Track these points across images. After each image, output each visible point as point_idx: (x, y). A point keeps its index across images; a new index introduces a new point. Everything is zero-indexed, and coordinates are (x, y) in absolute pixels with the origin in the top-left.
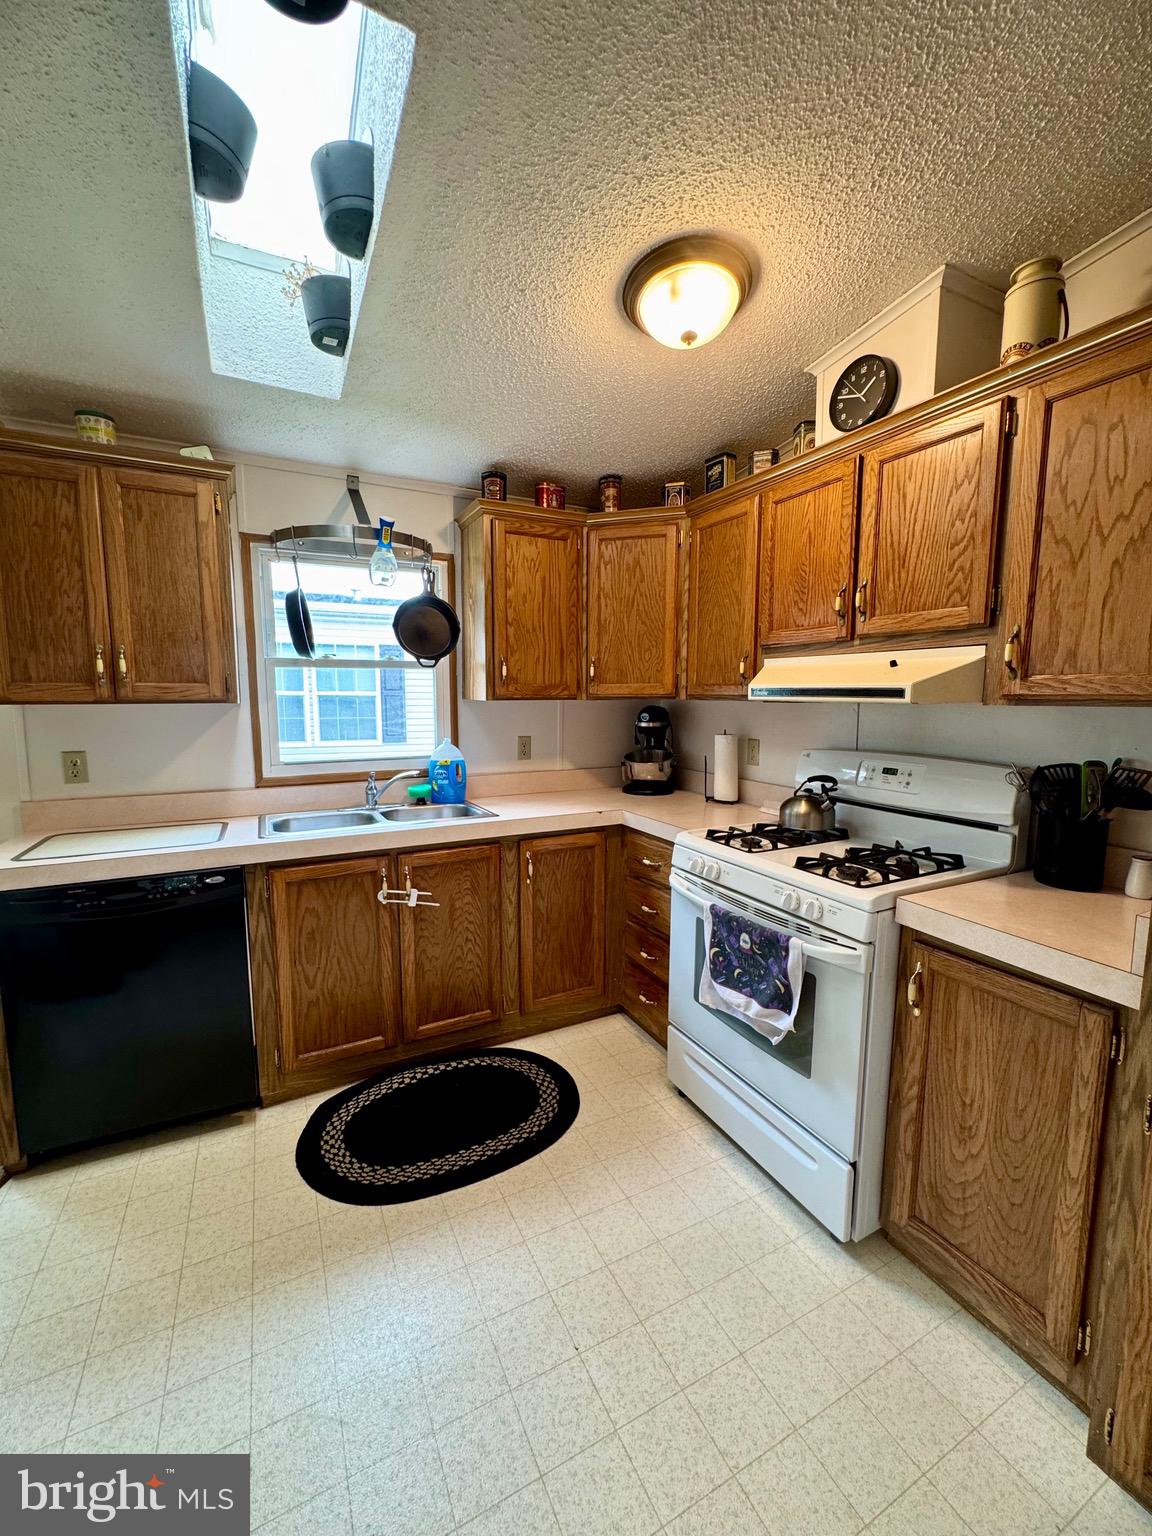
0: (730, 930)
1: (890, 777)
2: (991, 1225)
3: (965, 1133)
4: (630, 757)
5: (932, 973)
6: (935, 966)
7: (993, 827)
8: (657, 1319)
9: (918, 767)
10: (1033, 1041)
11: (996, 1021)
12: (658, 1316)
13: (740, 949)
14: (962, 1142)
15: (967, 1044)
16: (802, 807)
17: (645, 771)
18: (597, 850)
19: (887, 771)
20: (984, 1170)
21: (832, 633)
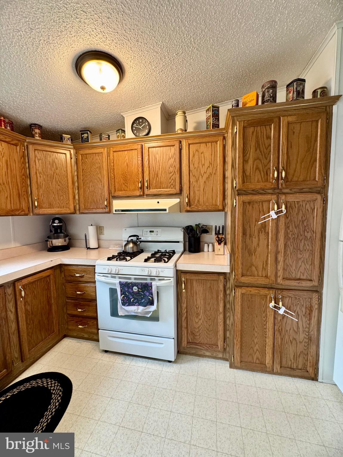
0: (129, 288)
1: (152, 233)
2: (205, 333)
3: (198, 314)
4: (49, 237)
5: (187, 279)
6: (187, 278)
7: (178, 242)
8: (146, 426)
9: (159, 230)
10: (210, 287)
11: (202, 285)
12: (145, 425)
13: (133, 292)
14: (197, 317)
15: (196, 294)
16: (131, 245)
17: (58, 242)
18: (52, 277)
19: (151, 232)
20: (203, 321)
21: (138, 193)
